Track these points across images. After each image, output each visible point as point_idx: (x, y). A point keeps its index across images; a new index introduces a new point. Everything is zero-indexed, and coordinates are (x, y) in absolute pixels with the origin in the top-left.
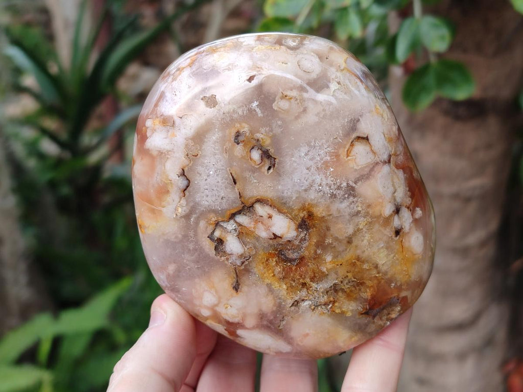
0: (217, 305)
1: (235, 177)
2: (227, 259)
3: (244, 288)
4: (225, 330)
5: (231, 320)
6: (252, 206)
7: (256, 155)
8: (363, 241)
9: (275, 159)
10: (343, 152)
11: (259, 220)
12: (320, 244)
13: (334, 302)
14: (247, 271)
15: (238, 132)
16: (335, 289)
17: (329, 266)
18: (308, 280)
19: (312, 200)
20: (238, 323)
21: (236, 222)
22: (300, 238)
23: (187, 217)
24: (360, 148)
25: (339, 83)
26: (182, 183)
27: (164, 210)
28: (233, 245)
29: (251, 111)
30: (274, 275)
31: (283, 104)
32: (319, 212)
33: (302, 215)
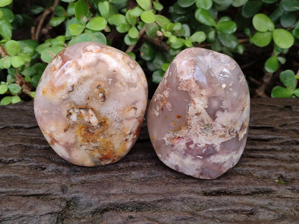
0: (54, 132)
1: (89, 98)
2: (69, 120)
3: (68, 132)
4: (51, 140)
5: (55, 139)
6: (88, 109)
7: (101, 95)
8: (115, 138)
9: (106, 100)
10: (127, 109)
11: (88, 114)
12: (102, 132)
13: (94, 151)
14: (73, 128)
15: (100, 85)
16: (97, 147)
17: (100, 140)
18: (90, 140)
19: (108, 118)
20: (58, 141)
21: (80, 111)
22: (97, 127)
23: (64, 100)
24: (133, 111)
25: (139, 88)
26: (70, 89)
27: (58, 93)
28: (74, 118)
29: (108, 81)
30: (81, 134)
31: (120, 85)
32: (108, 122)
33: (102, 121)
